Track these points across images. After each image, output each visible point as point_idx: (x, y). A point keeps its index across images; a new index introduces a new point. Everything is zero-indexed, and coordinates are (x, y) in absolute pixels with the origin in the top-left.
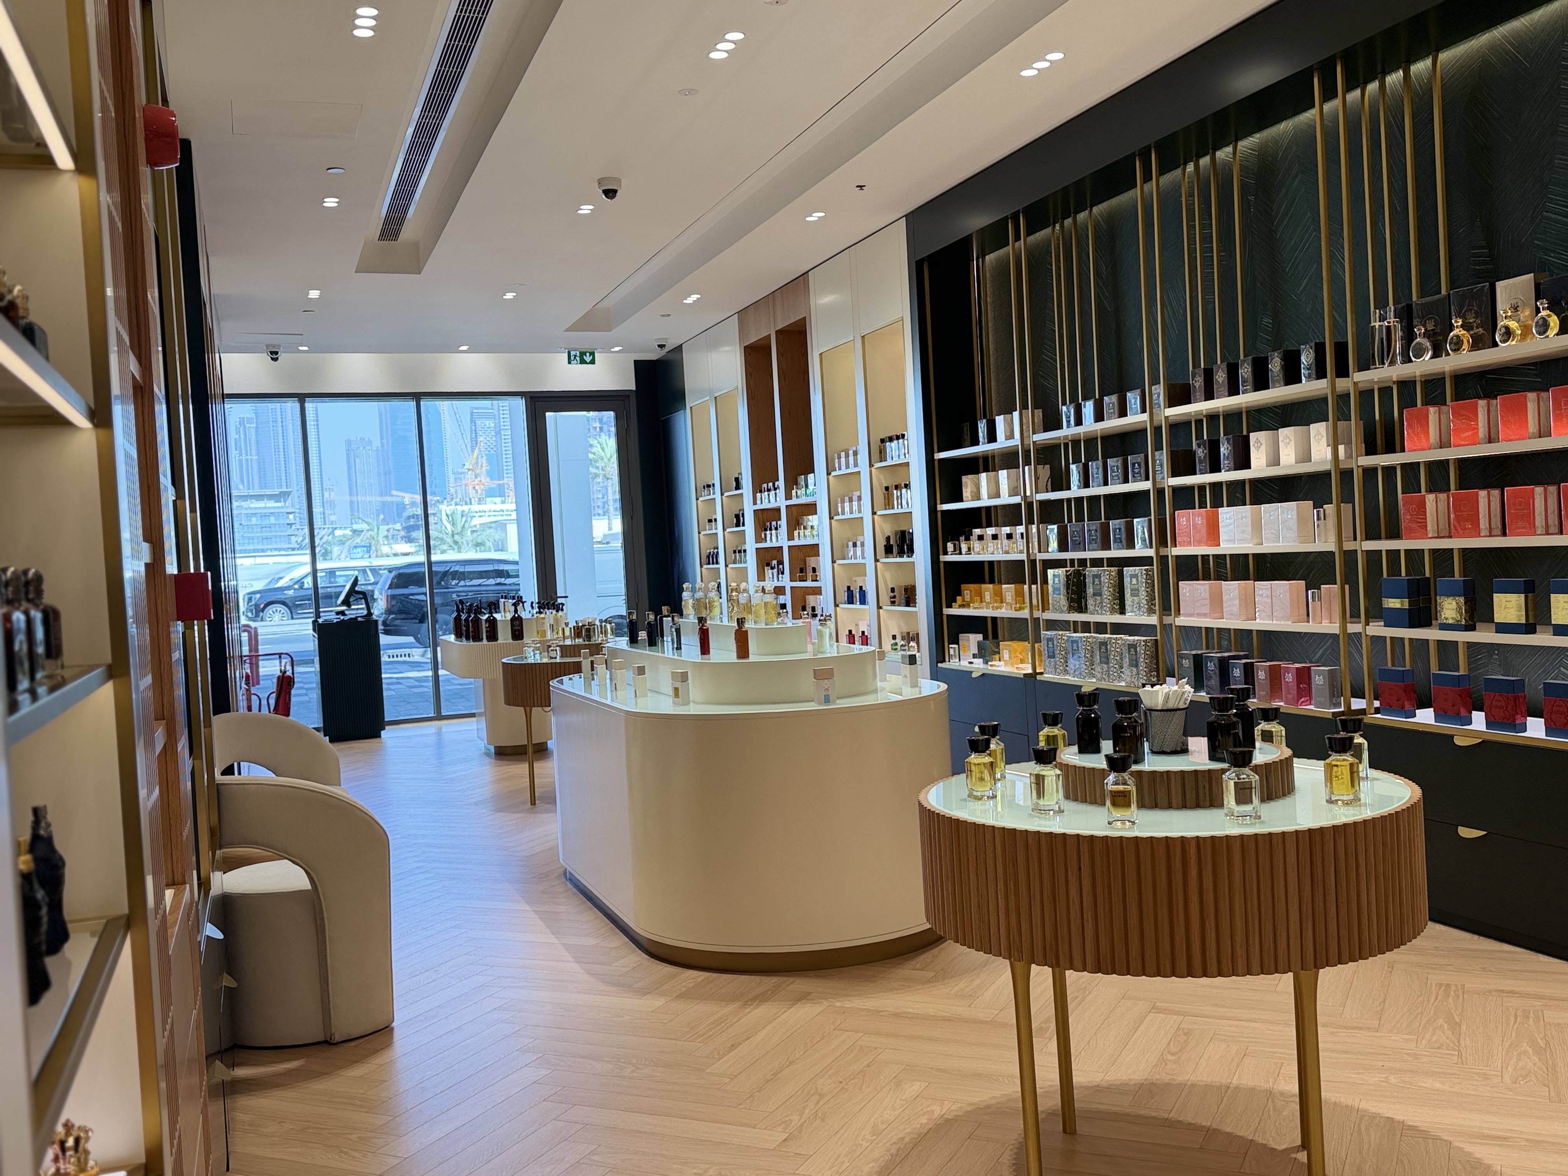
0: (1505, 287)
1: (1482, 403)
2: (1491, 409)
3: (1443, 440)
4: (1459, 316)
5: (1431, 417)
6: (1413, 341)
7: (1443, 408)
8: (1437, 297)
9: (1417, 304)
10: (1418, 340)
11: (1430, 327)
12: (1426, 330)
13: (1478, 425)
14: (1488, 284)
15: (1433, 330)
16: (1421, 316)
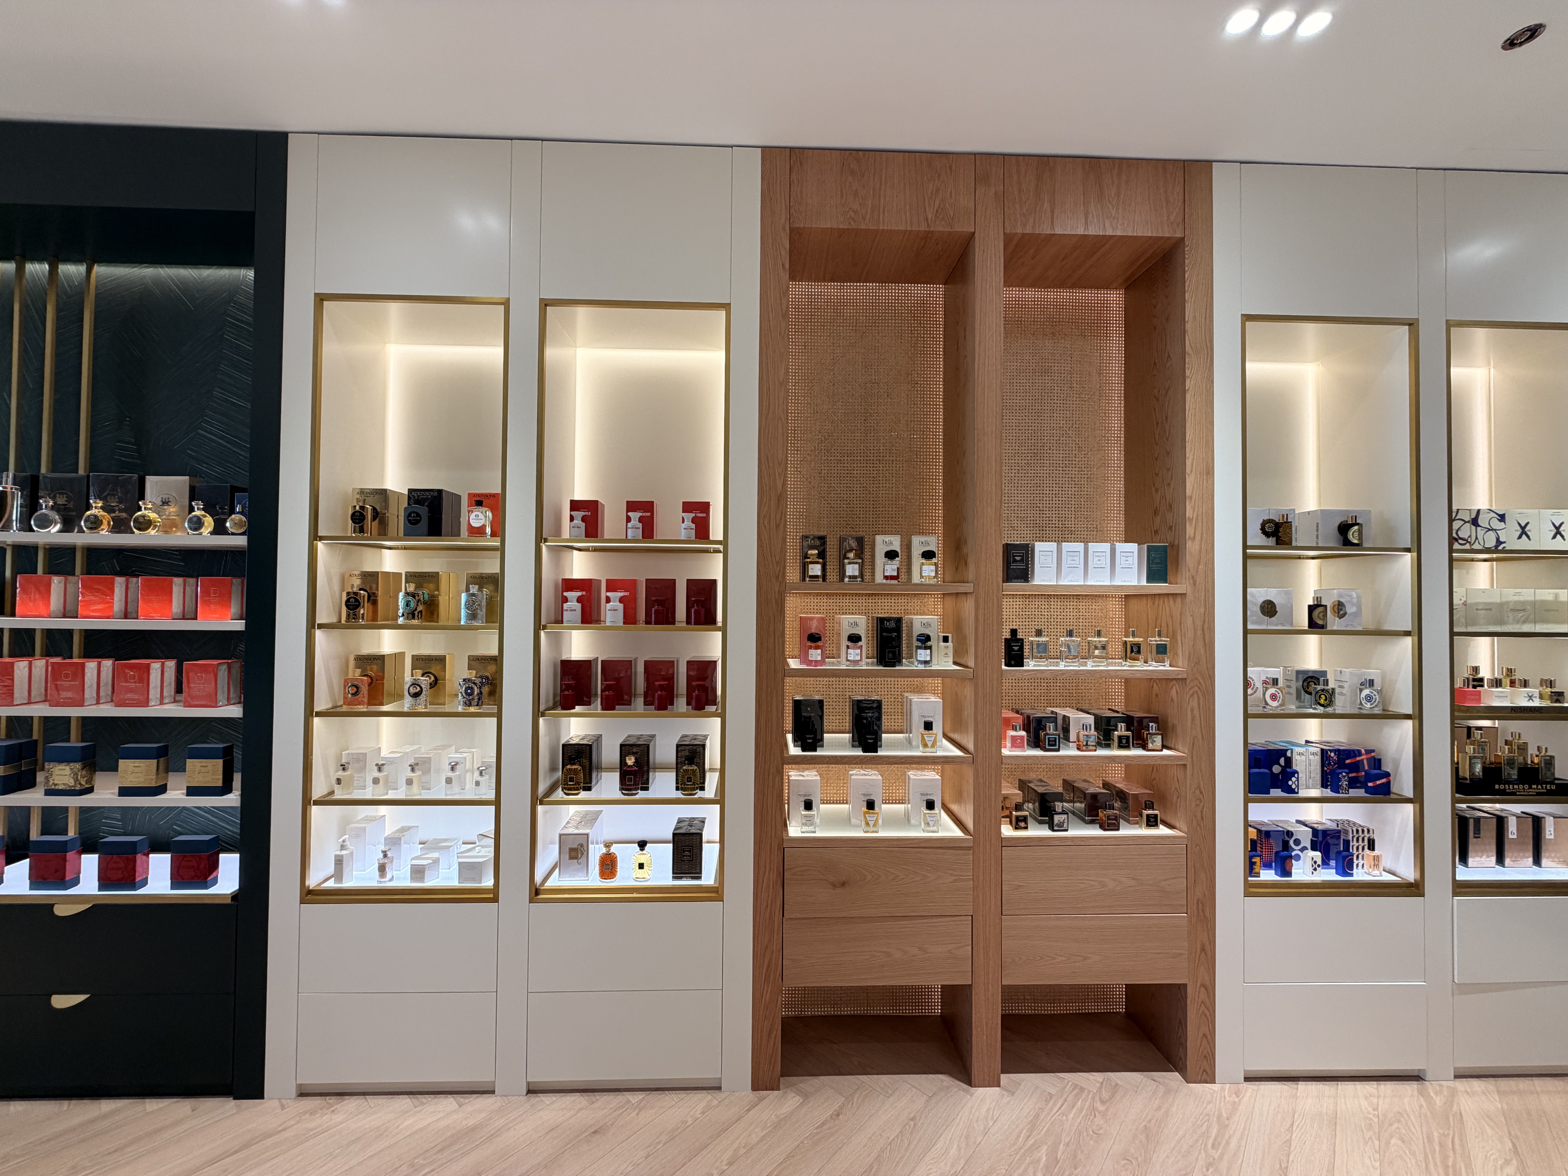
0: (157, 483)
1: (119, 581)
2: (130, 585)
3: (68, 608)
4: (99, 497)
5: (53, 586)
6: (36, 511)
7: (70, 578)
8: (73, 475)
9: (44, 477)
10: (44, 511)
11: (61, 501)
12: (55, 503)
13: (113, 600)
14: (136, 475)
15: (64, 505)
16: (49, 488)
